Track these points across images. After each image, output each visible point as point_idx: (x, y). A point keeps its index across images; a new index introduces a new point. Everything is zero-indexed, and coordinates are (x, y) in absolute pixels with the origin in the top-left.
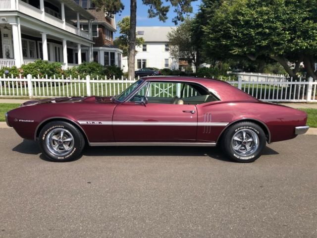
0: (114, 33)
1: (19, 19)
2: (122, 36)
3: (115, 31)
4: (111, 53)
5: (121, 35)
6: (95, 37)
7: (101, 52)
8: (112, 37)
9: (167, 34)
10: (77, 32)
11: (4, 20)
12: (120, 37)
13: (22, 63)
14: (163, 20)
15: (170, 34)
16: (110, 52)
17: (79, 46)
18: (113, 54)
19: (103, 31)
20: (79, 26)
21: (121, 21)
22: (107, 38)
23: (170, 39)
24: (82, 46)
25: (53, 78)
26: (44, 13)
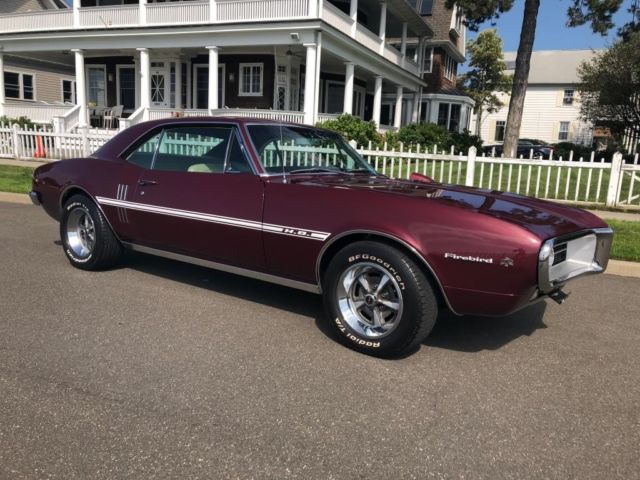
0: (459, 65)
1: (320, 34)
2: (474, 73)
3: (463, 60)
4: (453, 106)
5: (472, 69)
6: (427, 72)
7: (433, 103)
8: (455, 73)
9: (578, 64)
10: (400, 61)
11: (294, 37)
12: (469, 75)
13: (316, 120)
14: (602, 31)
15: (585, 67)
16: (451, 104)
17: (400, 91)
18: (456, 109)
19: (443, 60)
20: (404, 51)
21: (475, 40)
22: (447, 75)
23: (585, 78)
24: (406, 91)
25: (398, 150)
26: (355, 24)
